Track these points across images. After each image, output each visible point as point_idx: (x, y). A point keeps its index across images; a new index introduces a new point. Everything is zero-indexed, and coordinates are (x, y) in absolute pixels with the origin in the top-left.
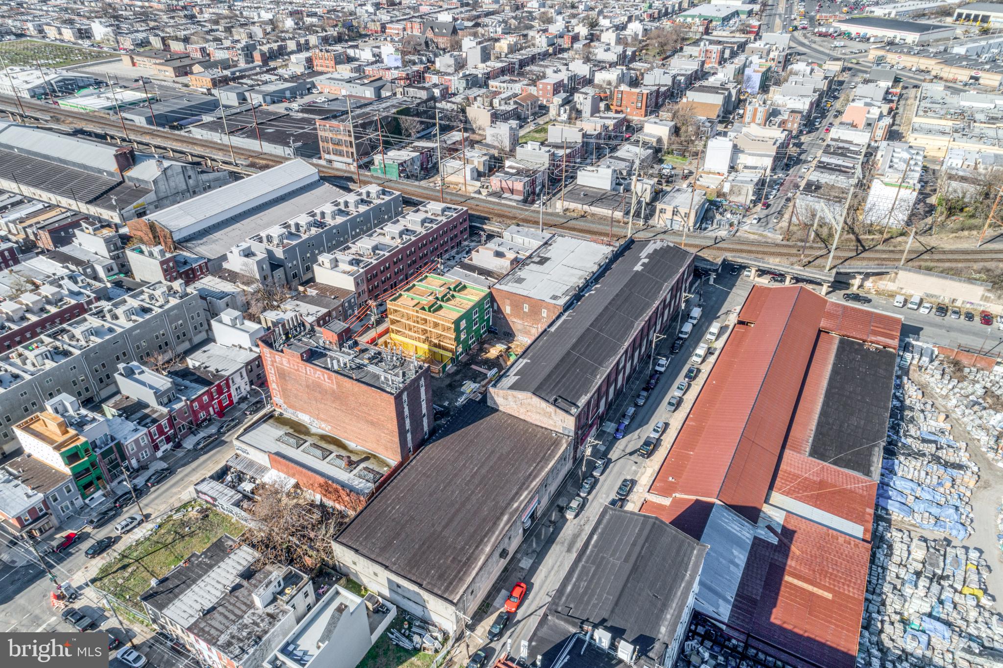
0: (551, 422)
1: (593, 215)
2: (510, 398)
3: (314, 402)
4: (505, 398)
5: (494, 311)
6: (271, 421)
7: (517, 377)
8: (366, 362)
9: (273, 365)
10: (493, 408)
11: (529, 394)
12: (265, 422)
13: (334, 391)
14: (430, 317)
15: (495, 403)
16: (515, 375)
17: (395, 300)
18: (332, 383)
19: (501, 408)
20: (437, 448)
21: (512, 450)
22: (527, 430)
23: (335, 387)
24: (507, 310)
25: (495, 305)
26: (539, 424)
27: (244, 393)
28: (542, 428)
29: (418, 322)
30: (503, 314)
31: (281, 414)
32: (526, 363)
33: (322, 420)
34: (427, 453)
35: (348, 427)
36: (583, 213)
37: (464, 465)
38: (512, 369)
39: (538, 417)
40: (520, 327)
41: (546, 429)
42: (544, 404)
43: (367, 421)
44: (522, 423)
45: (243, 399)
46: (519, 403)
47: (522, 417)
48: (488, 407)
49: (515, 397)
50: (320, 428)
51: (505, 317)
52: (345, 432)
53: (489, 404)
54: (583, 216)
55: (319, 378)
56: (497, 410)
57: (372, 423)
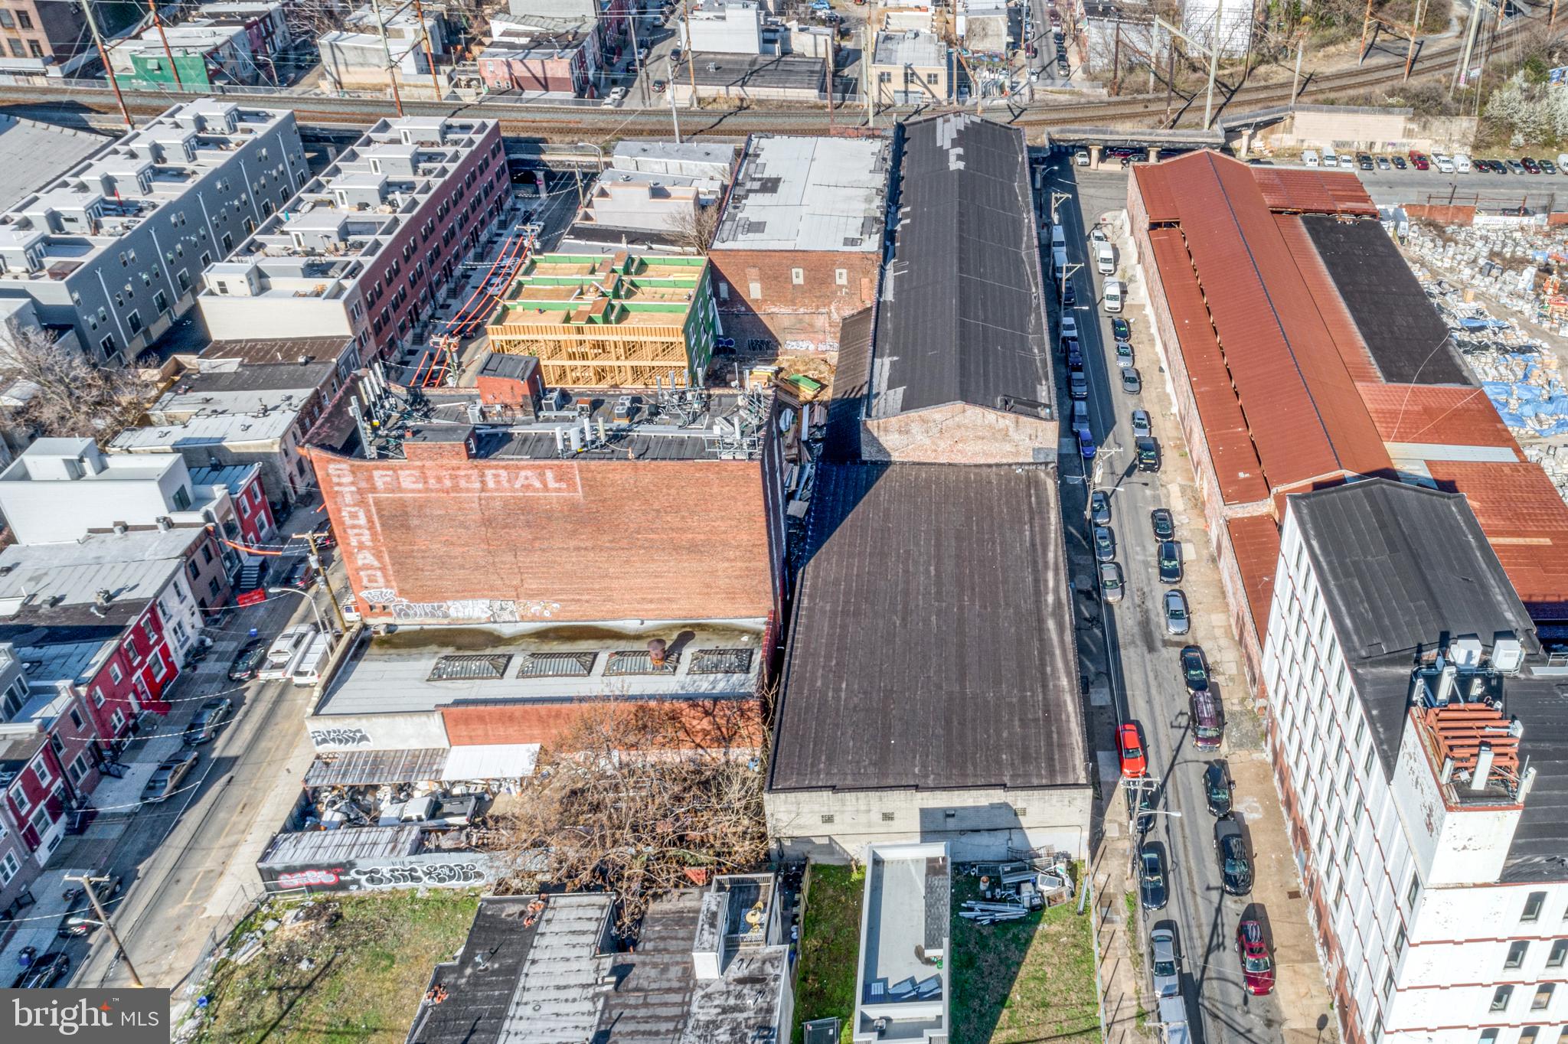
0: (1008, 447)
1: (760, 102)
2: (915, 428)
3: (509, 558)
4: (904, 431)
5: (721, 303)
6: (373, 650)
7: (901, 390)
8: (624, 423)
9: (362, 503)
10: (875, 463)
11: (959, 405)
12: (357, 656)
13: (574, 507)
14: (612, 334)
15: (881, 449)
16: (889, 388)
17: (499, 321)
18: (572, 486)
19: (895, 457)
20: (828, 560)
21: (969, 518)
22: (967, 478)
23: (579, 495)
24: (754, 291)
25: (723, 287)
26: (982, 461)
27: (194, 640)
28: (990, 466)
29: (584, 356)
30: (743, 302)
31: (390, 628)
32: (893, 364)
33: (531, 596)
34: (816, 577)
35: (615, 584)
36: (738, 103)
37: (906, 571)
38: (875, 381)
39: (979, 446)
40: (786, 322)
41: (998, 465)
42: (991, 416)
43: (677, 549)
44: (945, 469)
45: (198, 654)
46: (935, 431)
47: (943, 460)
48: (865, 463)
49: (924, 421)
50: (523, 619)
51: (749, 309)
52: (609, 599)
53: (865, 457)
54: (741, 108)
55: (527, 487)
56: (887, 464)
57: (693, 548)
